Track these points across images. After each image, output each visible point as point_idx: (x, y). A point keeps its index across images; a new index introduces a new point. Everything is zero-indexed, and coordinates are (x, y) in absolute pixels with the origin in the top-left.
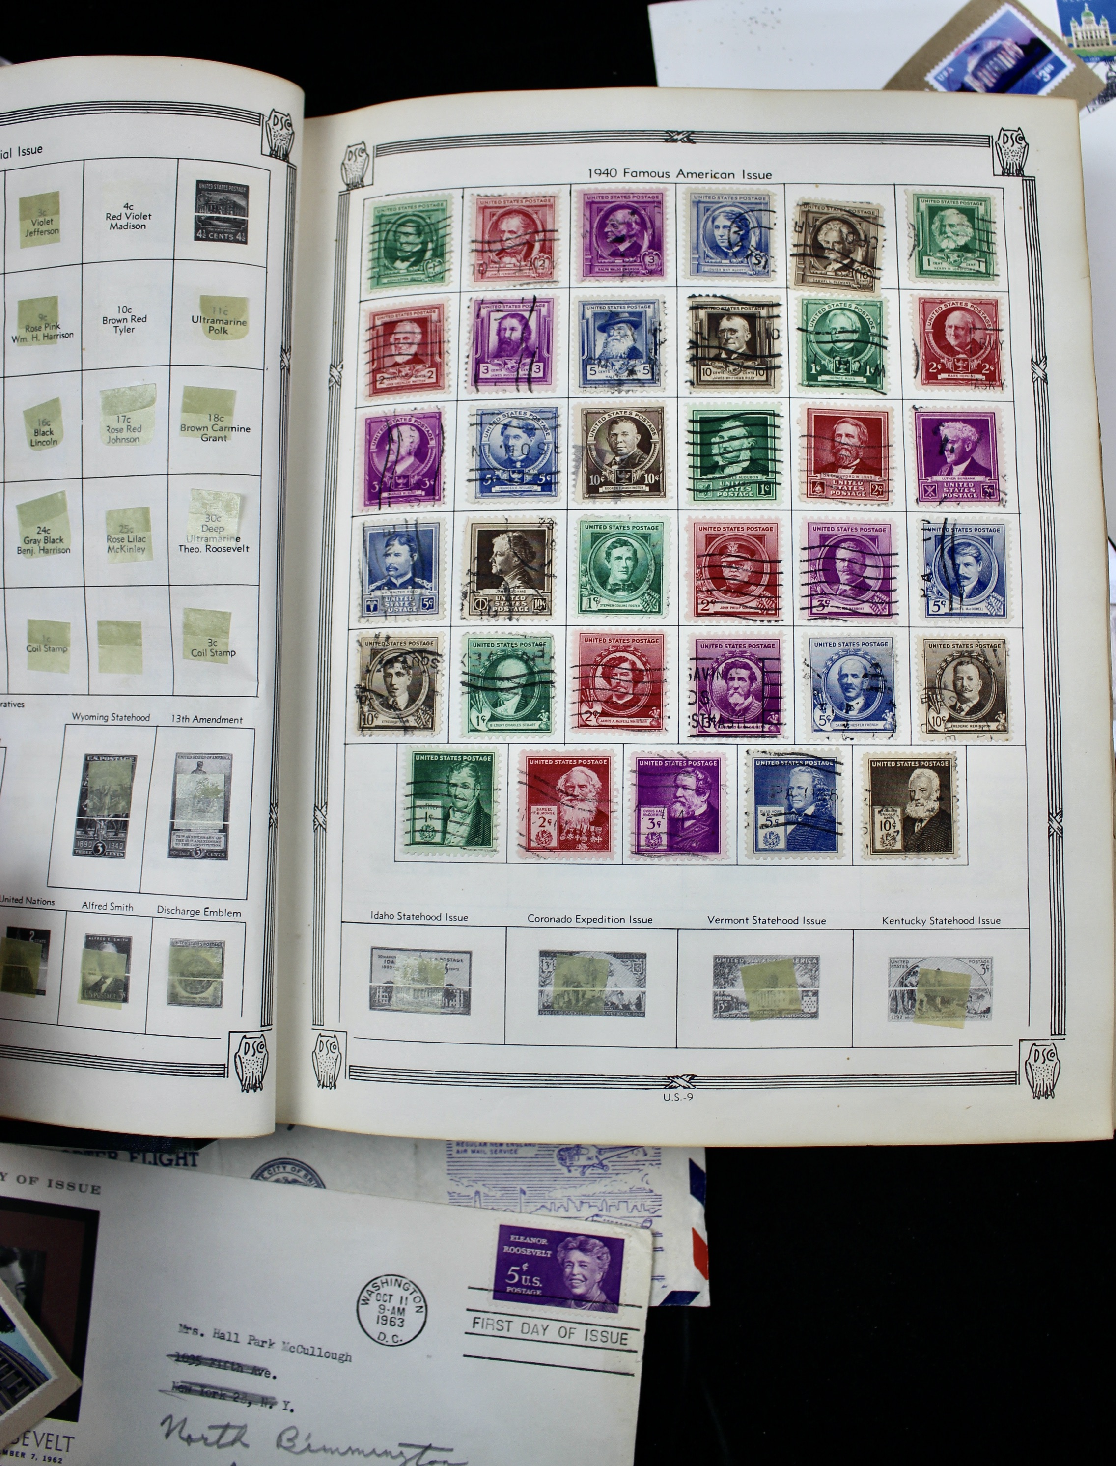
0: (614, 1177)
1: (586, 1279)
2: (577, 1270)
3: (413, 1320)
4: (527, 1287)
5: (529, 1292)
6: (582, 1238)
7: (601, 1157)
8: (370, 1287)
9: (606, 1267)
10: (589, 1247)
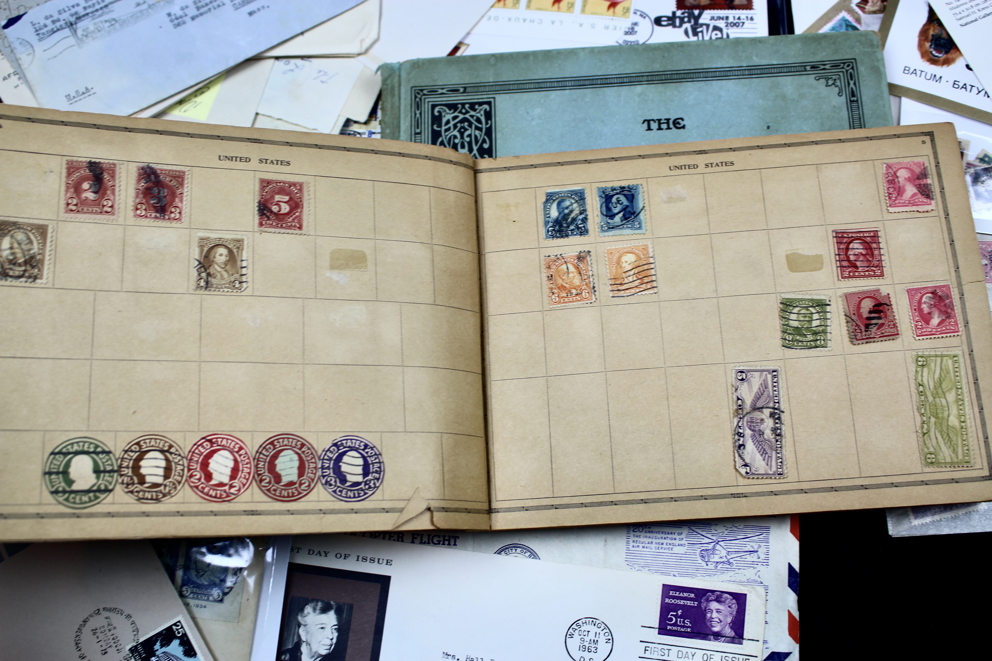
0: (737, 571)
3: (604, 648)
7: (729, 557)
8: (574, 626)
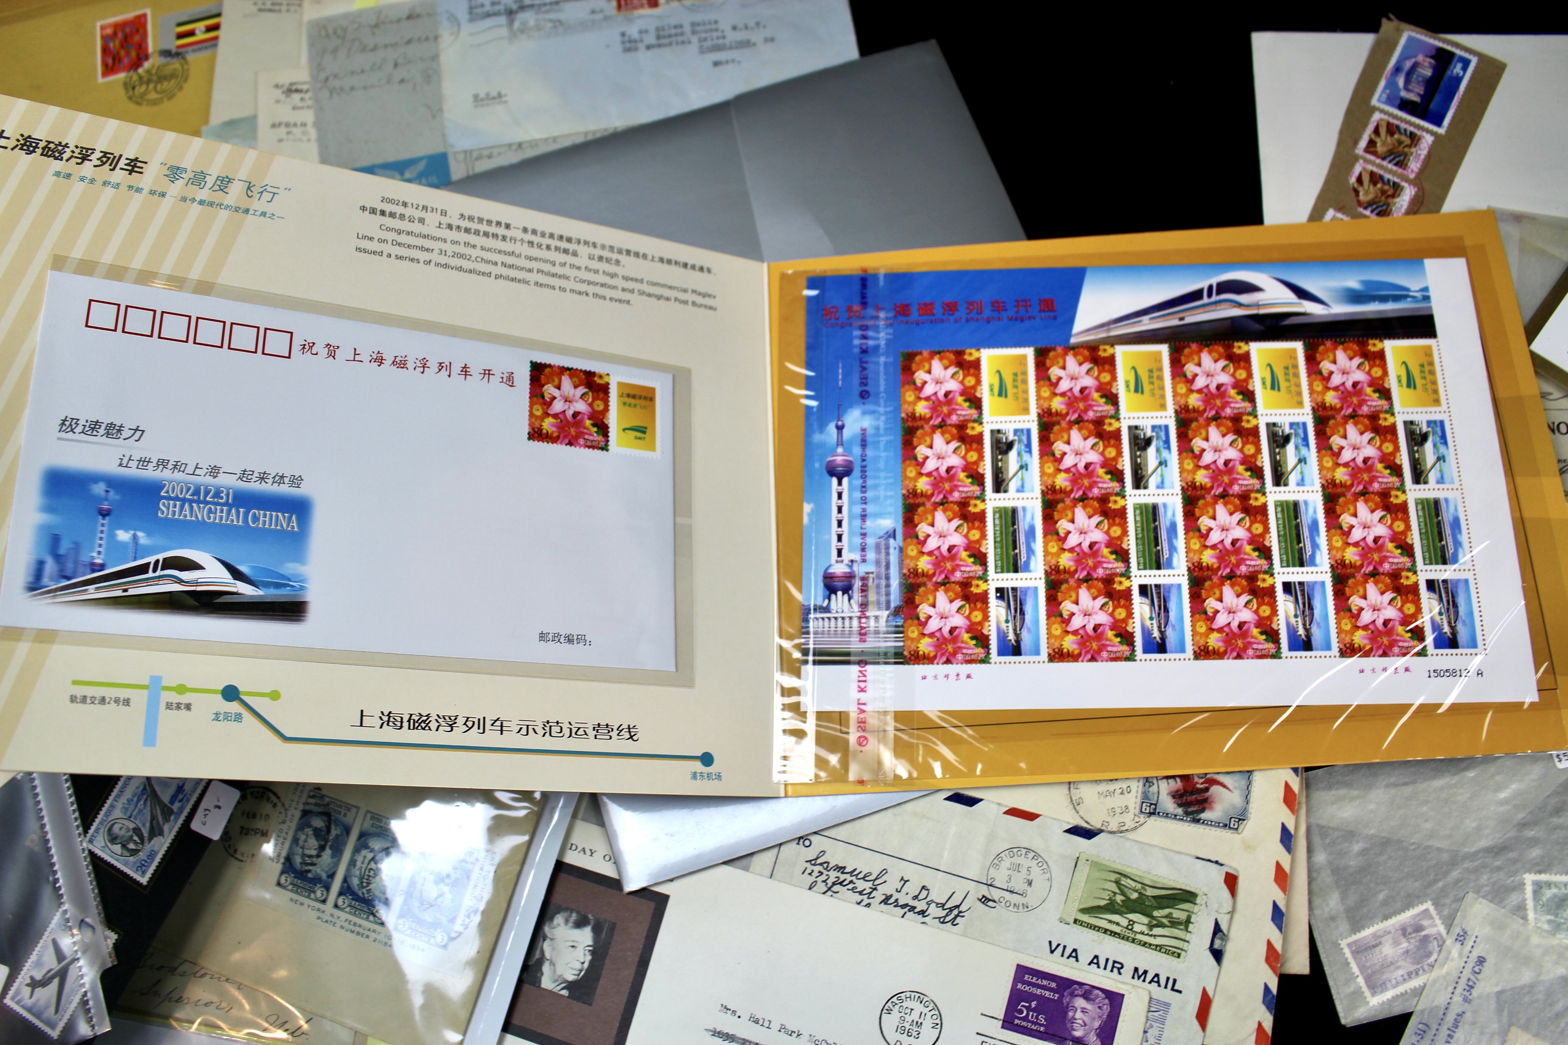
1: (1085, 1025)
2: (1079, 1015)
4: (1033, 1022)
5: (1033, 1027)
6: (1087, 987)
8: (894, 1000)
9: (1105, 1017)
10: (1092, 997)
